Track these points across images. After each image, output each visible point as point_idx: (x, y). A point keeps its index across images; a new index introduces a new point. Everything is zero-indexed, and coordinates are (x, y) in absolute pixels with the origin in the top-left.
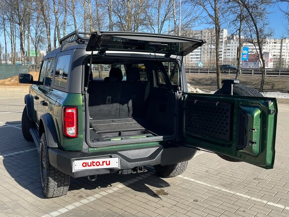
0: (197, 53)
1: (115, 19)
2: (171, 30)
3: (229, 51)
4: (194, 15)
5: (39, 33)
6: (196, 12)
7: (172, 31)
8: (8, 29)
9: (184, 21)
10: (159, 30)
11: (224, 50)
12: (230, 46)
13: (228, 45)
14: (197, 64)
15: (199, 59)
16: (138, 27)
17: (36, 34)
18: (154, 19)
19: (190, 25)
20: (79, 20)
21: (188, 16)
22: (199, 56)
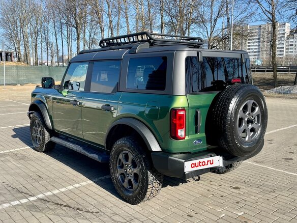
0: (255, 51)
1: (166, 19)
2: (224, 27)
3: (292, 47)
4: (250, 10)
5: (93, 35)
6: (252, 7)
7: (226, 28)
8: (65, 33)
9: (239, 17)
10: (211, 28)
11: (286, 46)
12: (293, 42)
13: (291, 40)
14: (255, 62)
15: (257, 57)
16: (189, 26)
17: (90, 35)
18: (207, 17)
19: (245, 22)
20: (132, 22)
21: (244, 12)
22: (257, 54)
